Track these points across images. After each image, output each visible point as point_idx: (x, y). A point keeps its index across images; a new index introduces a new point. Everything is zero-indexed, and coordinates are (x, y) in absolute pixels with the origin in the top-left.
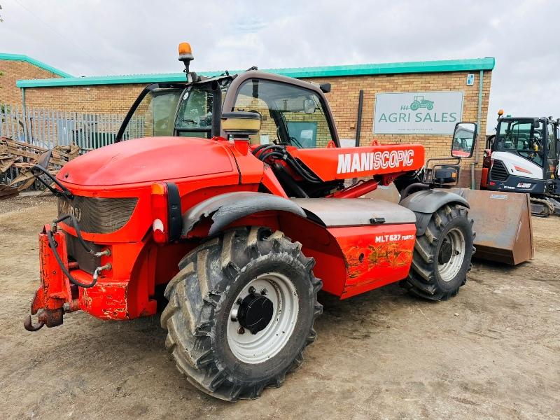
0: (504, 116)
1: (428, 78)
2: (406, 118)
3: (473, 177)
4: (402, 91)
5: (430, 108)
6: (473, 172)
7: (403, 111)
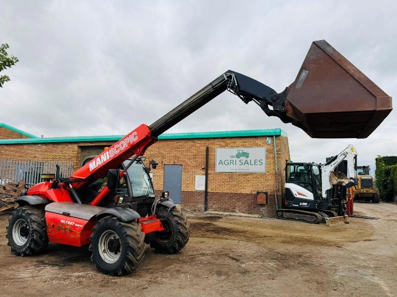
0: (289, 162)
1: (245, 140)
2: (234, 163)
3: (276, 199)
4: (230, 147)
5: (247, 157)
6: (276, 195)
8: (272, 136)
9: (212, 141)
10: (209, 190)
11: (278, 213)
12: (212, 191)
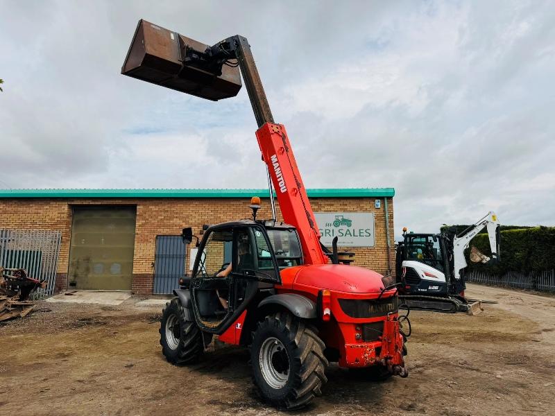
0: (408, 232)
1: (346, 202)
2: (331, 233)
4: (325, 211)
5: (350, 225)
7: (327, 228)
8: (382, 198)
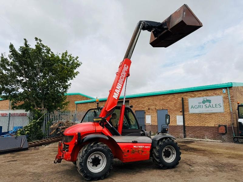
0: (240, 104)
1: (207, 92)
2: (201, 107)
3: (233, 130)
4: (198, 97)
5: (210, 103)
6: (232, 127)
8: (226, 88)
9: (185, 94)
10: (186, 125)
11: (235, 139)
12: (188, 125)
